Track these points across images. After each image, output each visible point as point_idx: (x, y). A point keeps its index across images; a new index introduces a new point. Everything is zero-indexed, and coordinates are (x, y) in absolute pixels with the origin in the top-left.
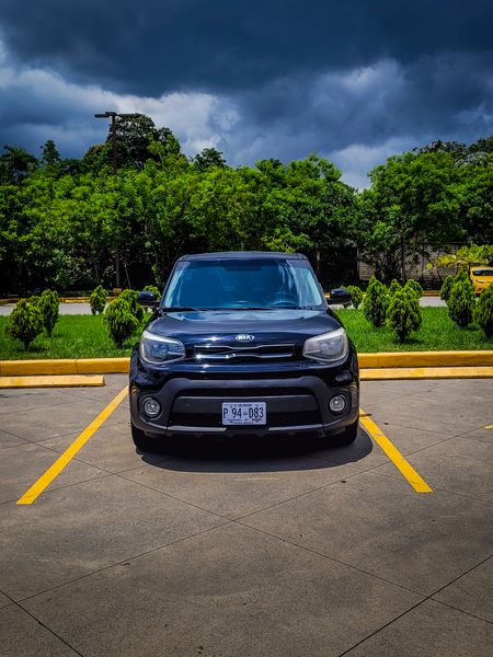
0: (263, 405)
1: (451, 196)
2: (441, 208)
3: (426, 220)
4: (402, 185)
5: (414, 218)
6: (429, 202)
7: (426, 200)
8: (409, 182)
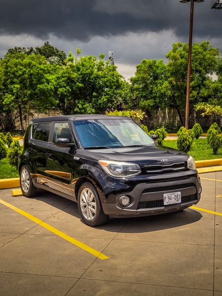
0: (179, 193)
1: (48, 81)
2: (45, 88)
3: (36, 94)
4: (20, 73)
5: (29, 92)
6: (37, 84)
7: (34, 82)
8: (25, 71)
